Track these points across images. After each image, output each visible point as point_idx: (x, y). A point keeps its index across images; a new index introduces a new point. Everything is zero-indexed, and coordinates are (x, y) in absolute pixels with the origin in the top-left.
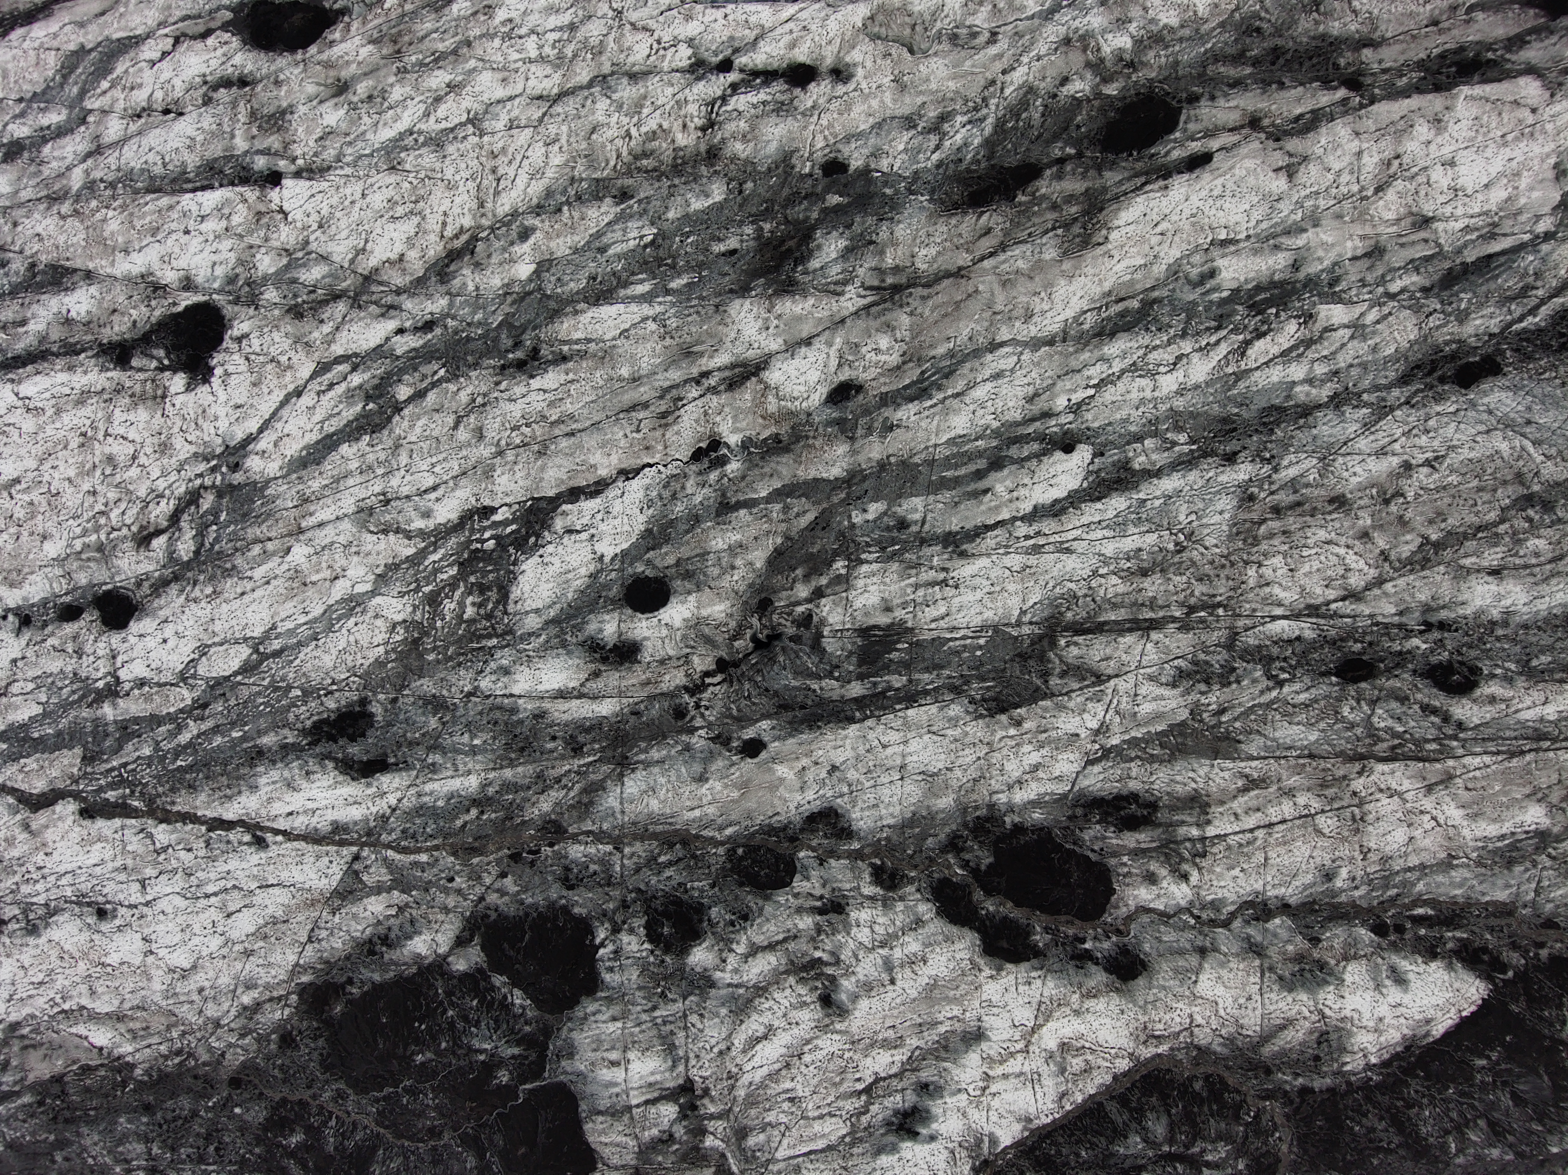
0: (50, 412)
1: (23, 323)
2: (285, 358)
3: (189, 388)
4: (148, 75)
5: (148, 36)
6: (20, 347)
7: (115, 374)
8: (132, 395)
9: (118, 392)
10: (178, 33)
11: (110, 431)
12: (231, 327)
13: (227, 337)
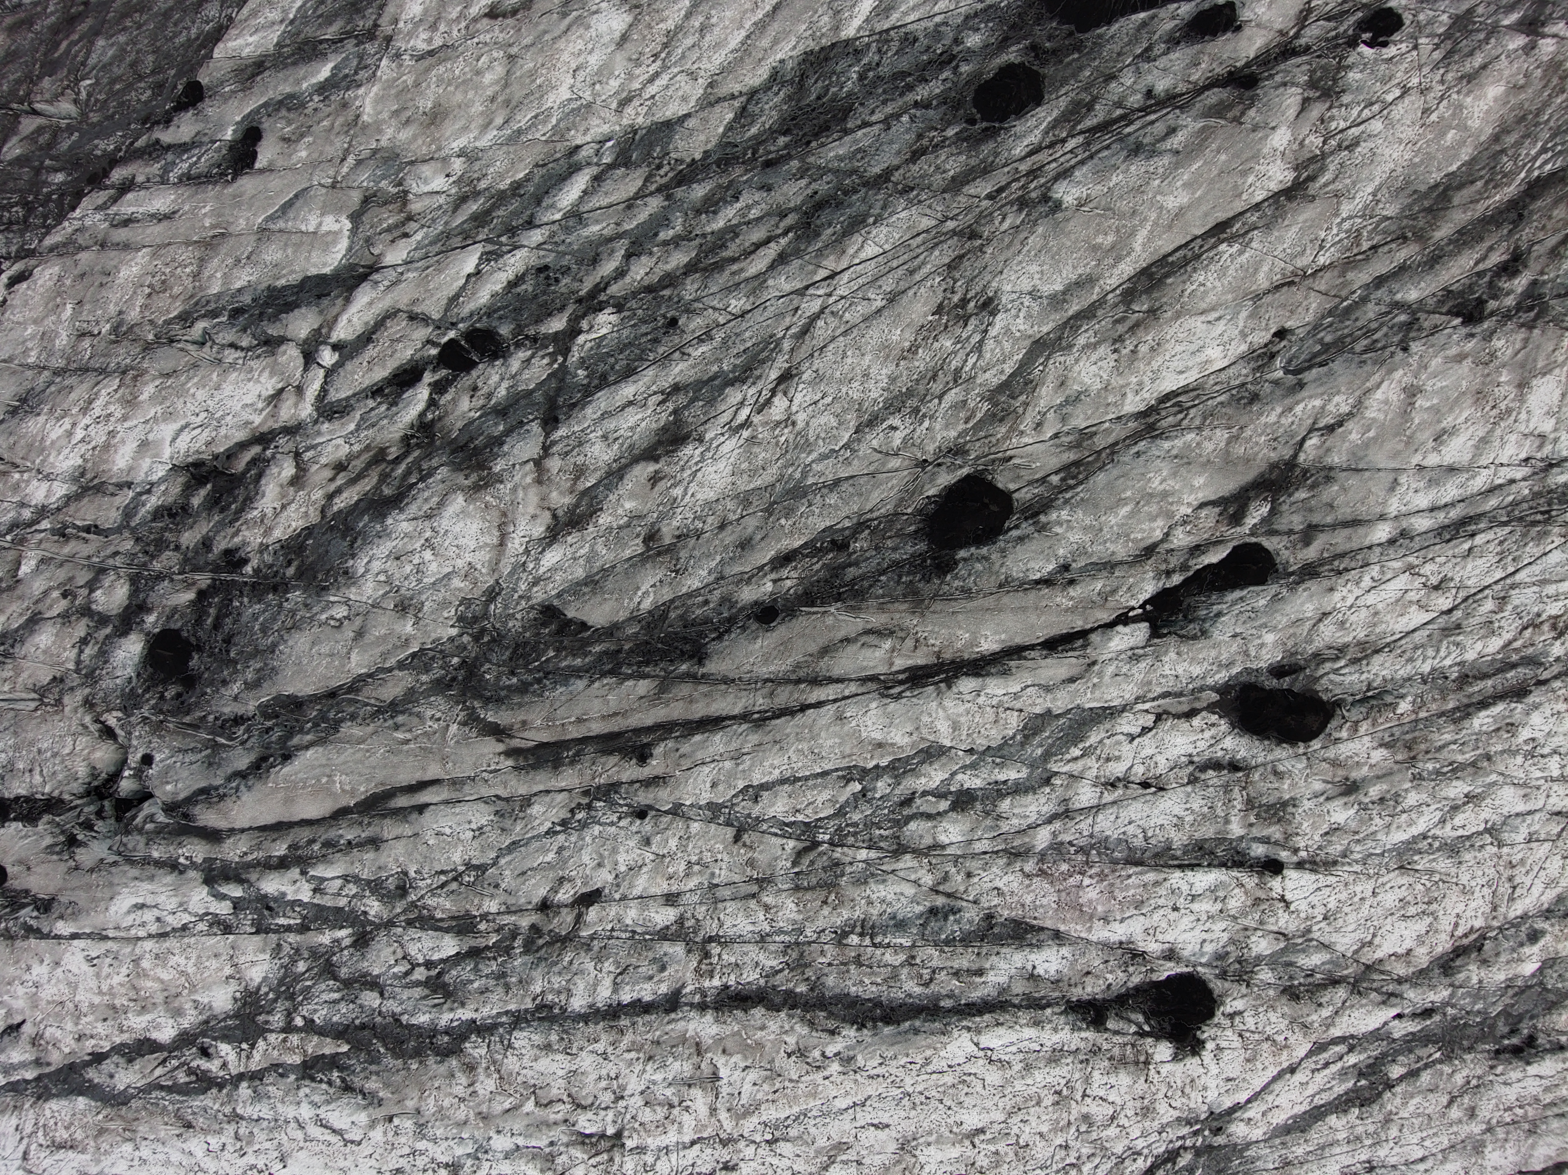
0: (1018, 1067)
1: (980, 972)
2: (1282, 1038)
3: (1175, 1058)
4: (1127, 750)
5: (1124, 709)
6: (975, 995)
7: (1090, 1034)
8: (1111, 1059)
9: (1095, 1053)
10: (1160, 710)
11: (1088, 1092)
12: (1223, 1003)
13: (1218, 1013)
